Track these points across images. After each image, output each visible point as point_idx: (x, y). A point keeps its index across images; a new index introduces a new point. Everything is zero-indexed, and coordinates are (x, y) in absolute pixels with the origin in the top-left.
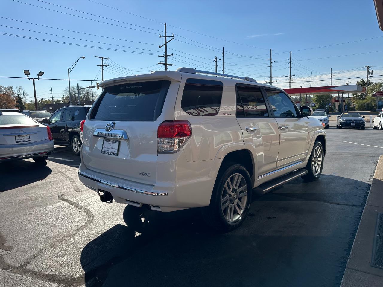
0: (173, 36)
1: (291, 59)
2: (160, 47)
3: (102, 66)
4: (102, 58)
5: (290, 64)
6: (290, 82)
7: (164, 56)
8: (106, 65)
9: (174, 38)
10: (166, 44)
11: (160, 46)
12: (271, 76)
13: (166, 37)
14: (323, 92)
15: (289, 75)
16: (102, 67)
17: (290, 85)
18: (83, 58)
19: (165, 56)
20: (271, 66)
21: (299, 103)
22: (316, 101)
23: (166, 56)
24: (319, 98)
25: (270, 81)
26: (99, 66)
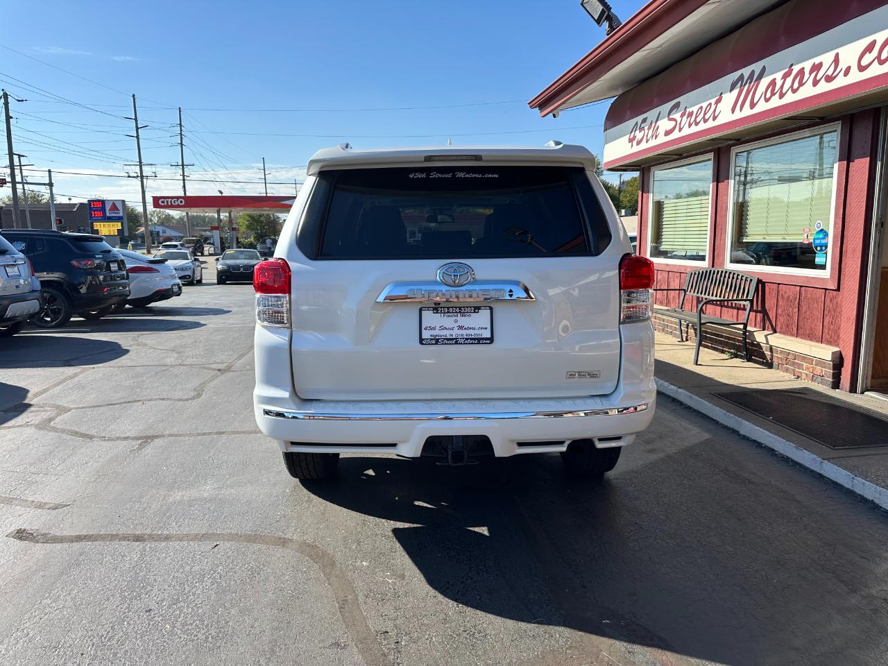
1: (180, 124)
5: (181, 138)
6: (184, 180)
12: (140, 162)
14: (268, 209)
15: (180, 163)
17: (184, 187)
20: (138, 137)
21: (218, 231)
22: (248, 227)
24: (254, 222)
25: (139, 172)
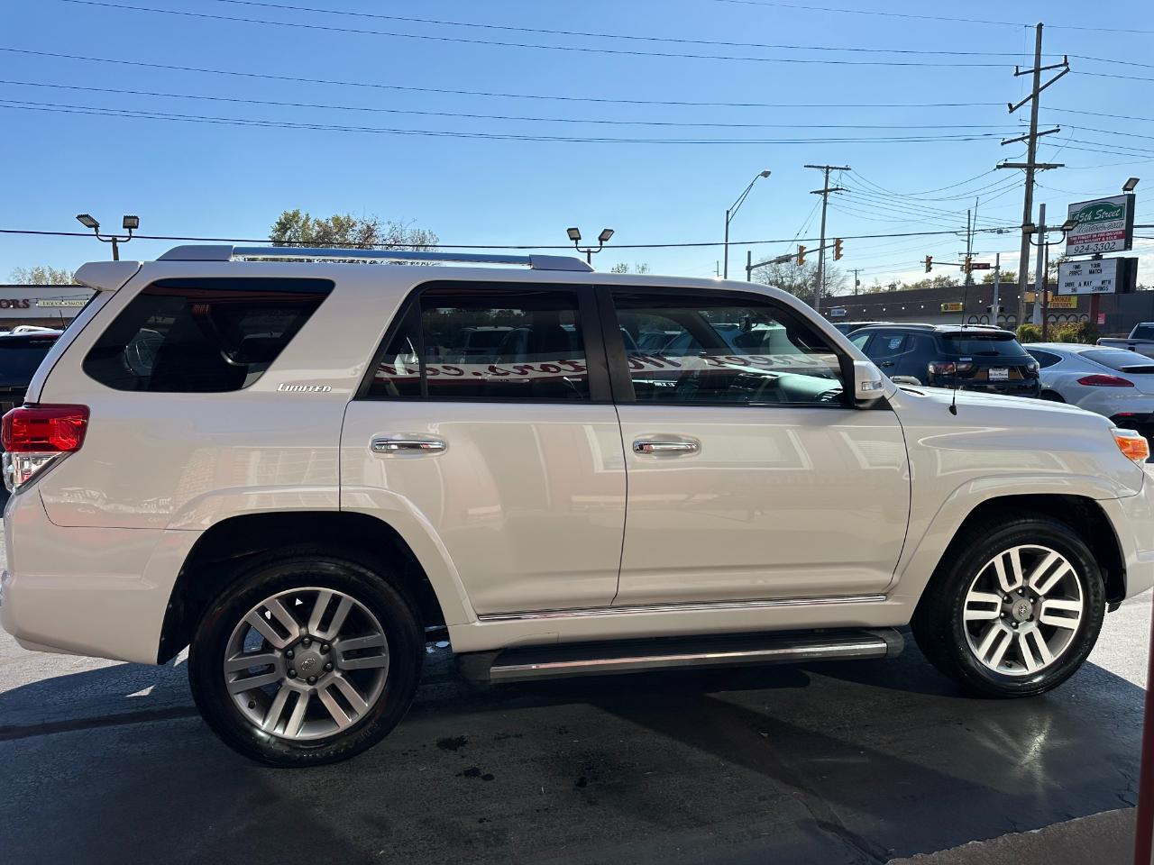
0: (1066, 63)
2: (1012, 109)
3: (825, 192)
4: (828, 168)
7: (1022, 139)
8: (837, 189)
9: (1068, 70)
10: (1035, 96)
11: (1014, 106)
13: (1037, 71)
16: (826, 196)
18: (766, 174)
19: (1027, 137)
23: (1033, 136)
26: (816, 192)
